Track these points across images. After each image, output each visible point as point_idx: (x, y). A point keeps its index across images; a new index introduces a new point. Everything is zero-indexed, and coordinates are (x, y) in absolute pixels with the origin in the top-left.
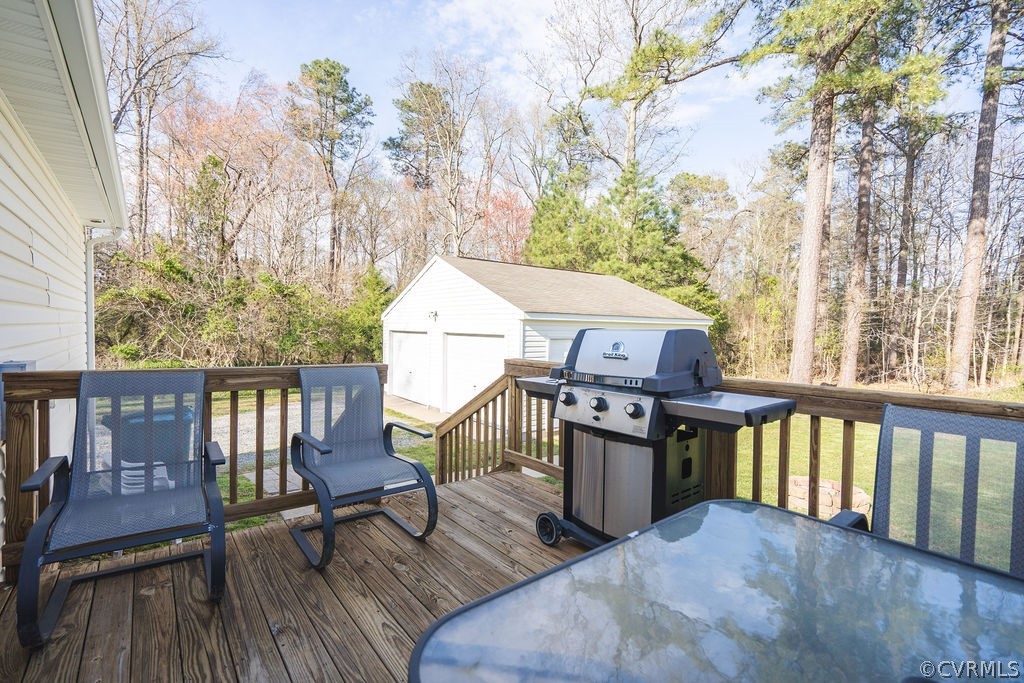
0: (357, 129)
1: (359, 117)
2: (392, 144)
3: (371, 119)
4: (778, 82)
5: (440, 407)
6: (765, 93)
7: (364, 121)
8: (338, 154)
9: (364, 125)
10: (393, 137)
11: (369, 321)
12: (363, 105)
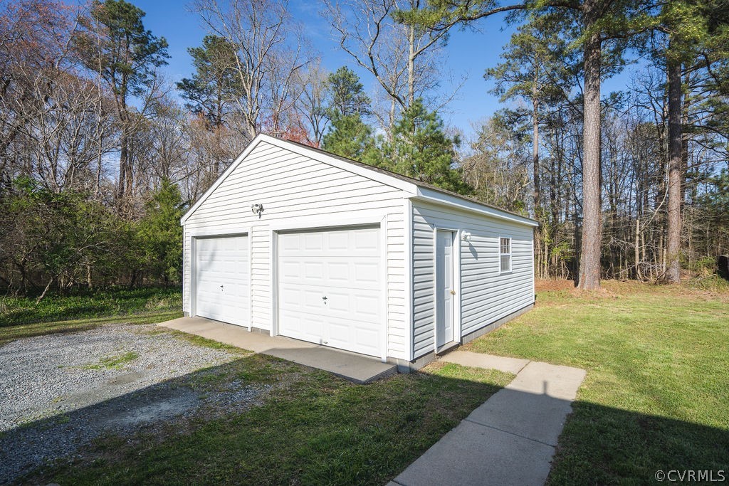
0: (152, 67)
1: (155, 56)
2: (185, 85)
3: (166, 60)
4: (497, 67)
5: (269, 327)
6: (490, 73)
7: (159, 60)
8: (131, 89)
9: (158, 64)
10: (187, 78)
11: (161, 236)
12: (158, 46)
